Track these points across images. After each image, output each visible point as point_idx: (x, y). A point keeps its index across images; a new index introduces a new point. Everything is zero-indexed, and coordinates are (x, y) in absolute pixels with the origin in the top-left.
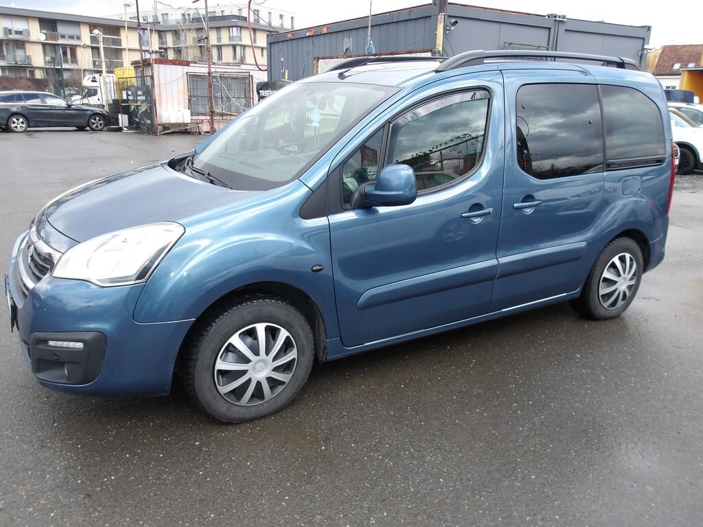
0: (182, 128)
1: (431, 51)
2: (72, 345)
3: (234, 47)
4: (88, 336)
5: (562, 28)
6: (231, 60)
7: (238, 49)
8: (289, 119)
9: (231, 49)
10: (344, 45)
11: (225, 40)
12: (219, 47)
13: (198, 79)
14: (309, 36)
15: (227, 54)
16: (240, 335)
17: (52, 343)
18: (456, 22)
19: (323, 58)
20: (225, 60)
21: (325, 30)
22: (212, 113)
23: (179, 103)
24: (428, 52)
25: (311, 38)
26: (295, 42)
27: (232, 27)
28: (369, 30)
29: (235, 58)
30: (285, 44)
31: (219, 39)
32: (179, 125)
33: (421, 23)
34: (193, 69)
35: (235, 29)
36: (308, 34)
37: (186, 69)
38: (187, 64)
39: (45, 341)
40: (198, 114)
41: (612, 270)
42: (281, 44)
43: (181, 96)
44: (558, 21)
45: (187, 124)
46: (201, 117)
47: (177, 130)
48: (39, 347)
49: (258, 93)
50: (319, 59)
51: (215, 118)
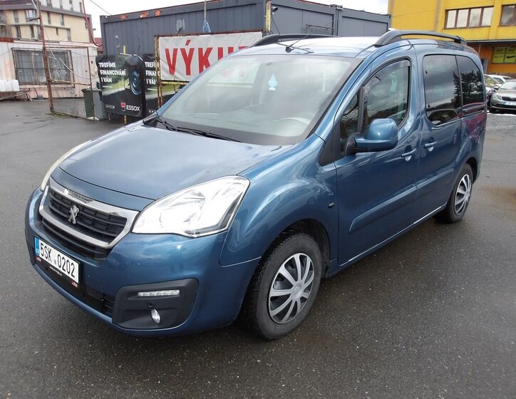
0: (12, 96)
1: (262, 31)
2: (169, 293)
3: (32, 27)
4: (183, 283)
5: (341, 15)
6: (29, 37)
7: (35, 29)
8: (129, 85)
9: (28, 29)
10: (177, 25)
11: (22, 20)
12: (18, 27)
13: (23, 54)
14: (143, 18)
15: (25, 33)
16: (285, 265)
17: (141, 294)
18: (276, 9)
19: (162, 36)
20: (23, 36)
21: (158, 13)
22: (49, 83)
23: (7, 75)
24: (259, 31)
25: (145, 20)
26: (129, 22)
27: (28, 10)
28: (205, 14)
29: (33, 35)
30: (119, 24)
31: (17, 20)
32: (9, 93)
33: (247, 10)
34: (17, 45)
35: (30, 11)
36: (141, 16)
37: (11, 45)
38: (12, 40)
39: (136, 293)
40: (25, 84)
41: (462, 187)
42: (114, 25)
43: (8, 69)
44: (338, 9)
45: (16, 92)
46: (28, 86)
47: (7, 97)
48: (129, 299)
49: (98, 65)
50: (158, 36)
51: (52, 86)
